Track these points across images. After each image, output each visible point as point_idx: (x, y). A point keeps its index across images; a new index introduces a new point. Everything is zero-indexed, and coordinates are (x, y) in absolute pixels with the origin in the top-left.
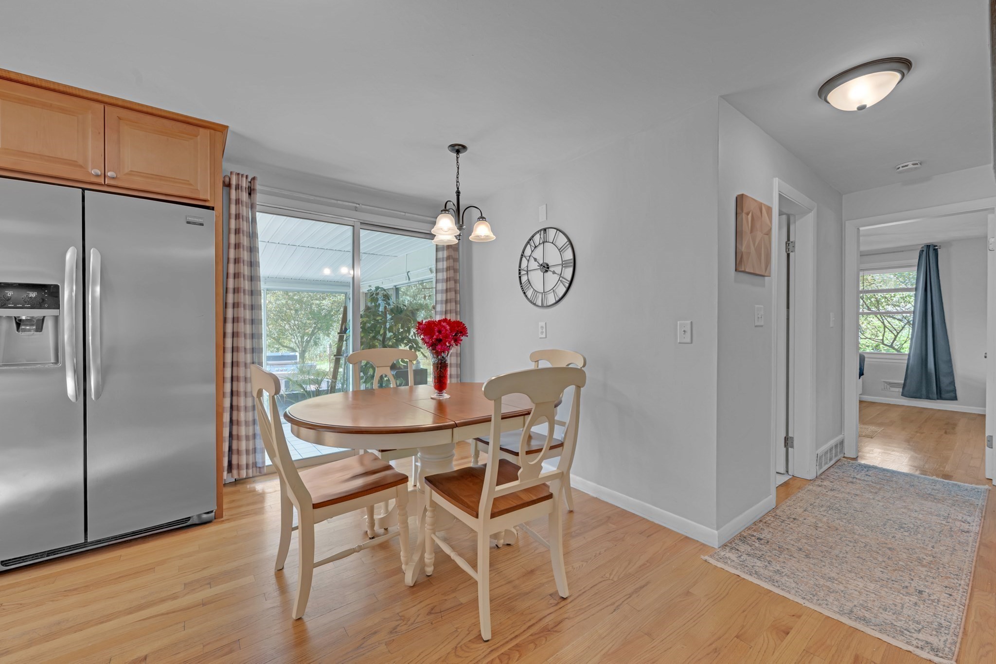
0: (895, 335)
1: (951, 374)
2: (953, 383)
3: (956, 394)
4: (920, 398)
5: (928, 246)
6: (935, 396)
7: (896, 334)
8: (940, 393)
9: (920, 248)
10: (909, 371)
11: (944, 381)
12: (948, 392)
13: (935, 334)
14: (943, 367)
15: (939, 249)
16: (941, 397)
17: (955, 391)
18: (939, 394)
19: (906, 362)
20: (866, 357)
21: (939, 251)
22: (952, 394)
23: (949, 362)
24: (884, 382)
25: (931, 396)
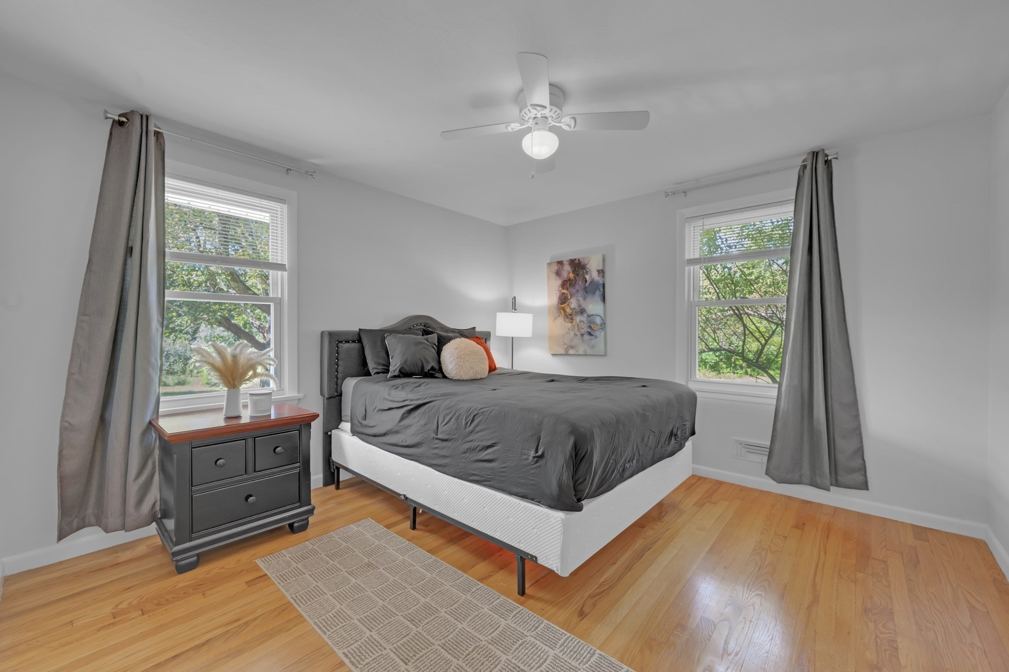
0: (761, 344)
1: (857, 432)
2: (860, 451)
3: (866, 477)
4: (799, 483)
5: (815, 155)
6: (827, 481)
7: (763, 342)
8: (836, 473)
9: (799, 162)
10: (779, 424)
11: (844, 446)
12: (852, 471)
13: (828, 346)
14: (840, 416)
15: (833, 161)
16: (837, 480)
17: (863, 469)
18: (833, 474)
19: (774, 401)
20: (698, 396)
21: (835, 165)
22: (857, 477)
23: (854, 406)
24: (736, 441)
25: (818, 480)
